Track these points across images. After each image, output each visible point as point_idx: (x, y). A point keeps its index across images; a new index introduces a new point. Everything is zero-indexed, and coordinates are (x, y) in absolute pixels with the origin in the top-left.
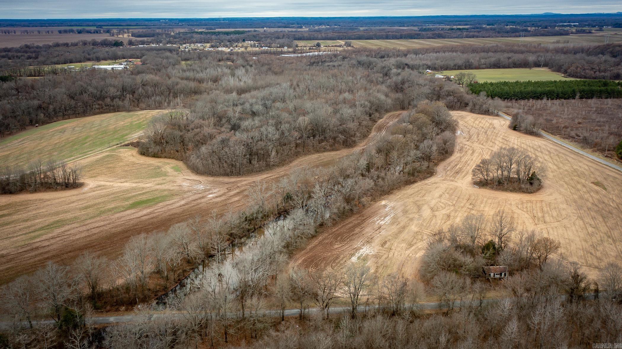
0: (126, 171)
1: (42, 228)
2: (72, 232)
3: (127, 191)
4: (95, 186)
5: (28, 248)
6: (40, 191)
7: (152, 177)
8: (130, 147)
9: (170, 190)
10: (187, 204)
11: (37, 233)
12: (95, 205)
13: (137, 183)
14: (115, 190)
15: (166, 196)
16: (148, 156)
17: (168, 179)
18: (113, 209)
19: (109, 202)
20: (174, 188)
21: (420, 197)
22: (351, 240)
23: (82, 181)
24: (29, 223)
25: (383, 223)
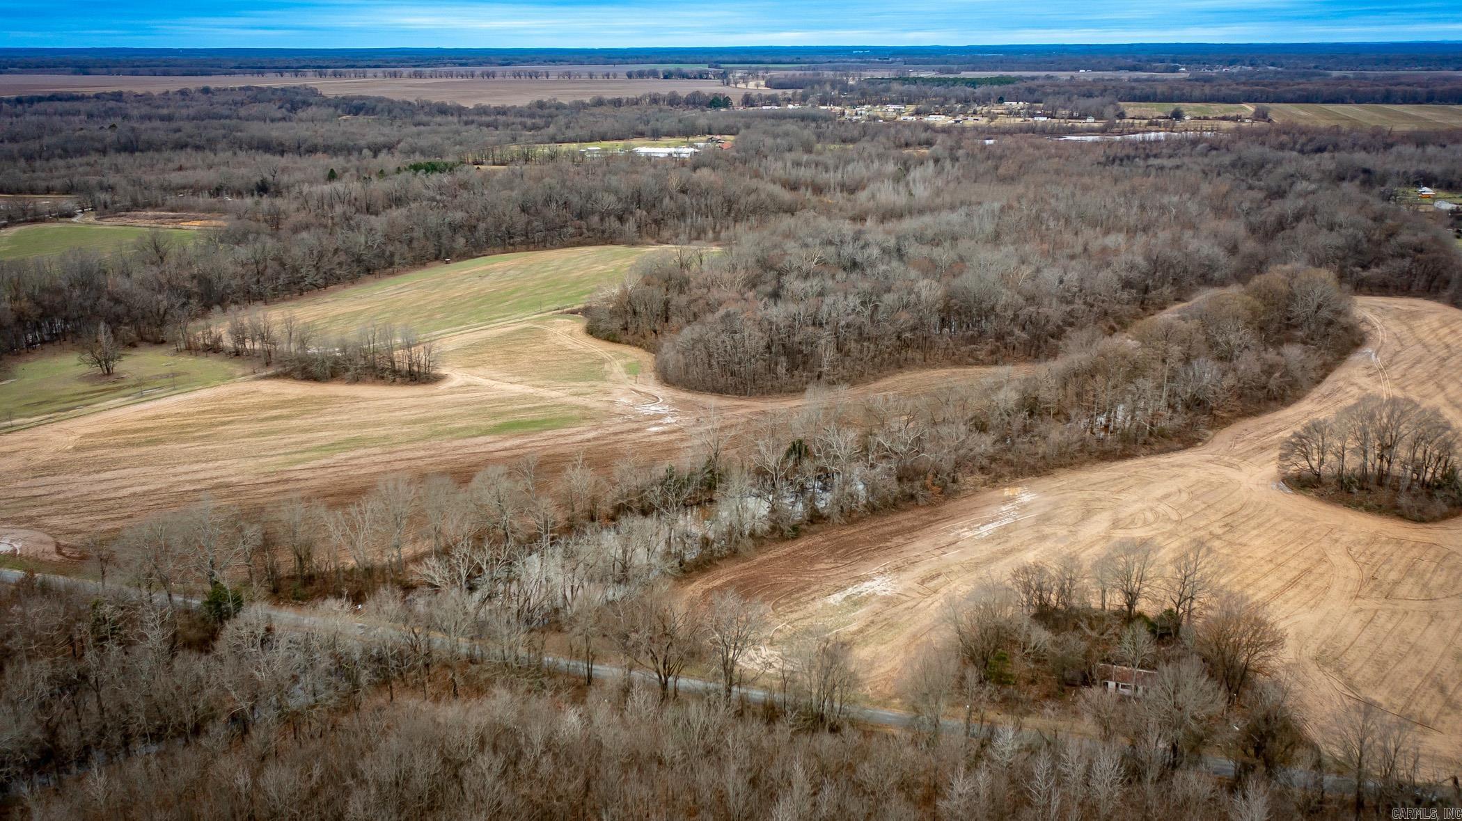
0: (536, 362)
1: (320, 448)
2: (362, 461)
3: (510, 400)
4: (462, 383)
5: (275, 478)
6: (364, 382)
7: (575, 380)
8: (579, 316)
9: (586, 408)
10: (595, 439)
11: (306, 455)
12: (435, 418)
13: (538, 386)
14: (492, 395)
15: (572, 419)
16: (598, 337)
17: (600, 385)
18: (461, 429)
19: (462, 416)
20: (598, 404)
21: (1112, 493)
22: (864, 559)
23: (443, 371)
24: (305, 437)
25: (969, 534)
